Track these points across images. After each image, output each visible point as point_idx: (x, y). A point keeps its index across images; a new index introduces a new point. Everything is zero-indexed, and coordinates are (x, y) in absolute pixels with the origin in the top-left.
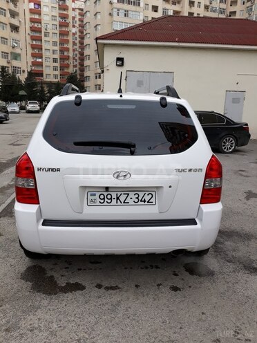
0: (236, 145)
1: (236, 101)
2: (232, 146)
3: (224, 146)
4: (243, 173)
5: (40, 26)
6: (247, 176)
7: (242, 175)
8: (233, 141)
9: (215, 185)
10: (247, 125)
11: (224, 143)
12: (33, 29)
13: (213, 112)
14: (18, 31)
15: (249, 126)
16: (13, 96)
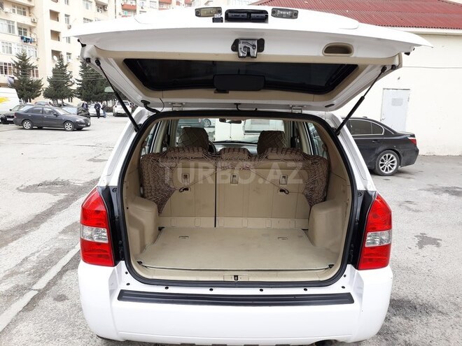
0: (399, 164)
1: (396, 102)
2: (392, 166)
3: (382, 165)
4: (411, 206)
5: (134, 4)
6: (417, 211)
7: (409, 209)
8: (395, 159)
9: (381, 241)
10: (413, 136)
11: (382, 161)
12: (125, 7)
13: (366, 118)
14: (105, 10)
15: (416, 138)
16: (97, 93)
